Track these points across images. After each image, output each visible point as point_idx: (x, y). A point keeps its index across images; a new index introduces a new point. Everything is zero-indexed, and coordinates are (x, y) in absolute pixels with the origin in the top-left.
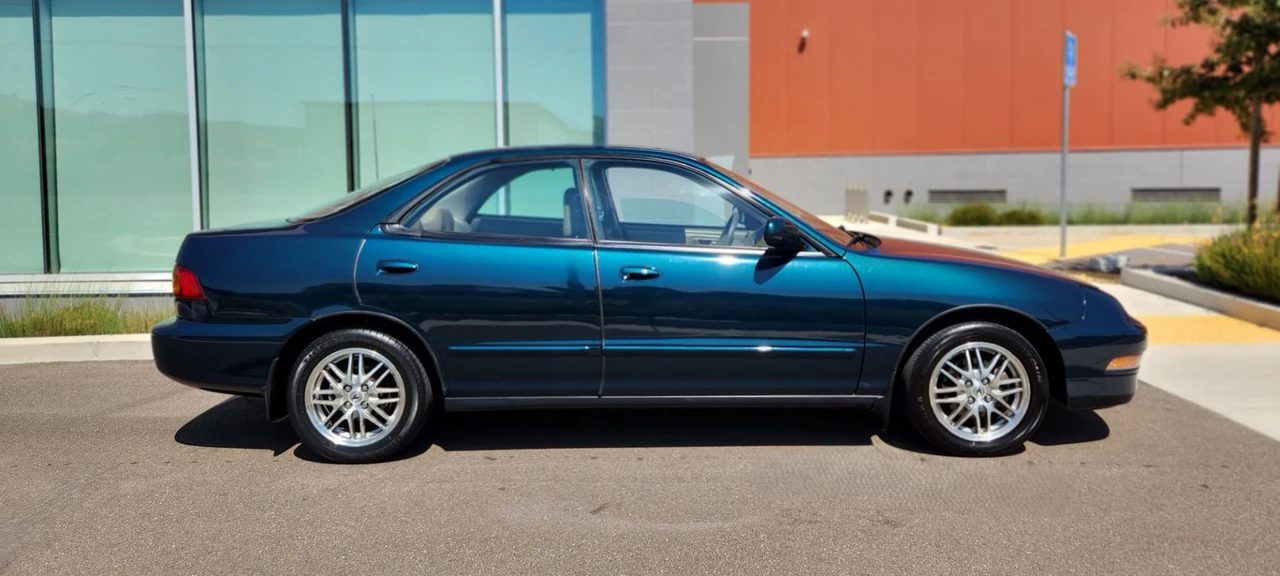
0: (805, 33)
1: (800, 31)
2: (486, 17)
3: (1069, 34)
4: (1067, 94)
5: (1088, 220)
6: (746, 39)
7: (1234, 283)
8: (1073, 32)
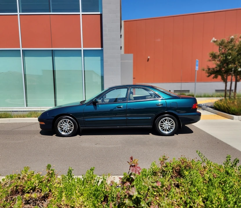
0: (149, 57)
1: (148, 57)
2: (80, 58)
3: (197, 60)
4: (196, 72)
5: (205, 96)
6: (133, 61)
7: (219, 109)
8: (198, 59)
